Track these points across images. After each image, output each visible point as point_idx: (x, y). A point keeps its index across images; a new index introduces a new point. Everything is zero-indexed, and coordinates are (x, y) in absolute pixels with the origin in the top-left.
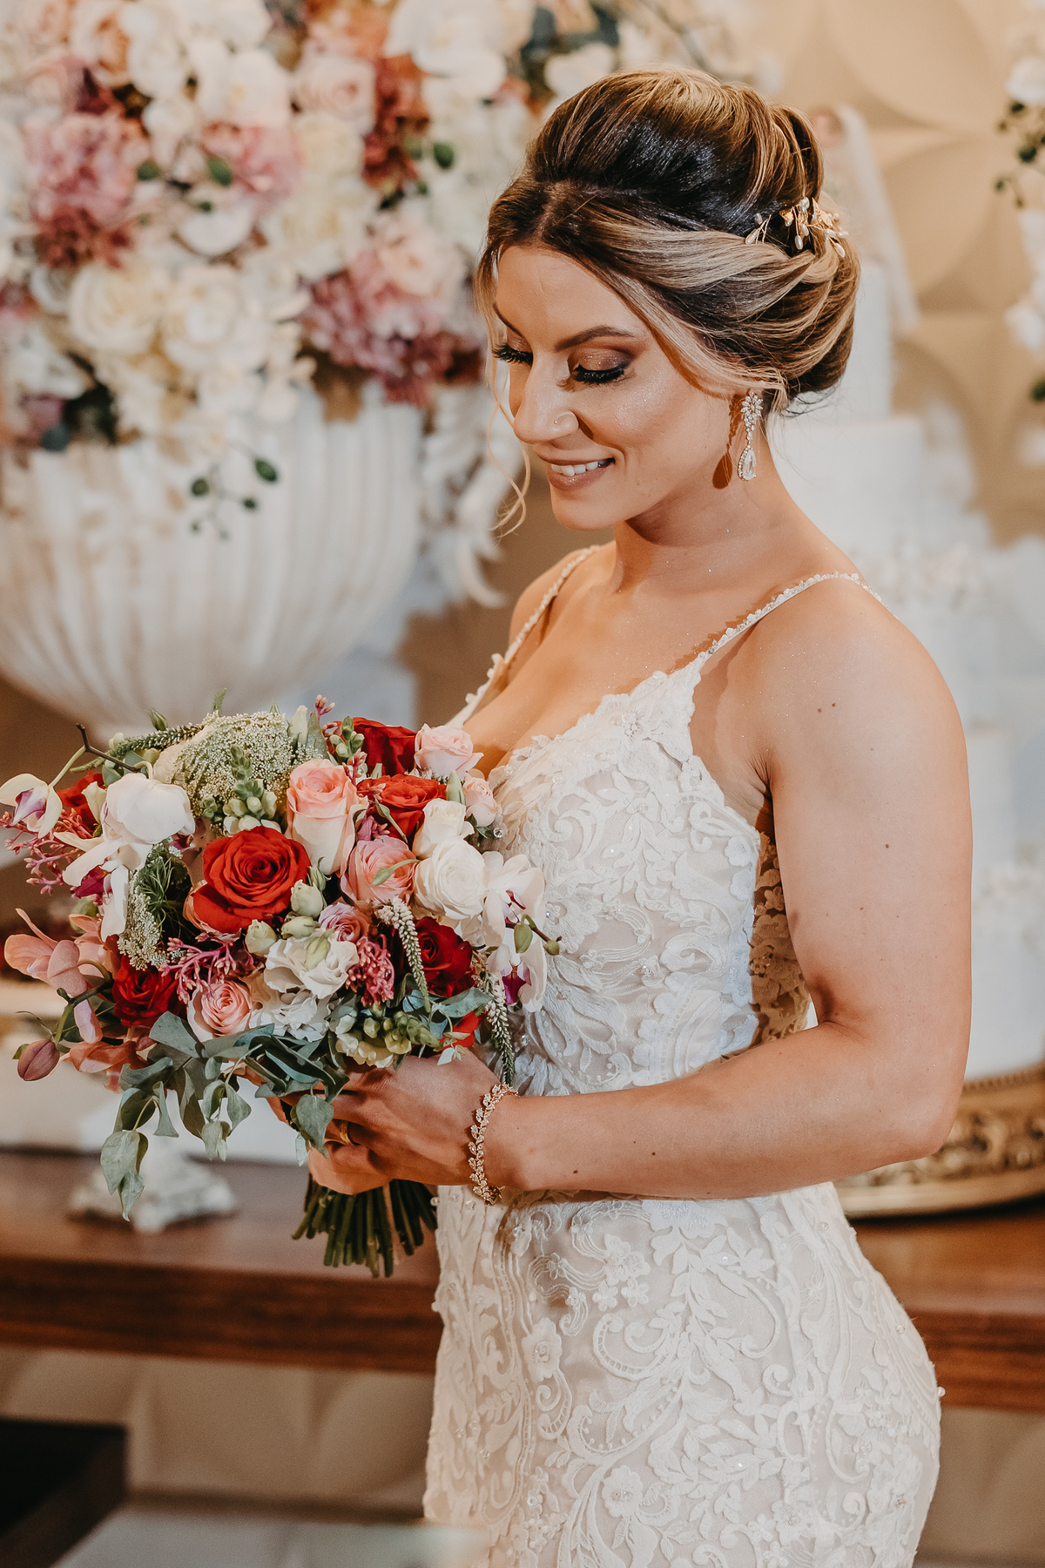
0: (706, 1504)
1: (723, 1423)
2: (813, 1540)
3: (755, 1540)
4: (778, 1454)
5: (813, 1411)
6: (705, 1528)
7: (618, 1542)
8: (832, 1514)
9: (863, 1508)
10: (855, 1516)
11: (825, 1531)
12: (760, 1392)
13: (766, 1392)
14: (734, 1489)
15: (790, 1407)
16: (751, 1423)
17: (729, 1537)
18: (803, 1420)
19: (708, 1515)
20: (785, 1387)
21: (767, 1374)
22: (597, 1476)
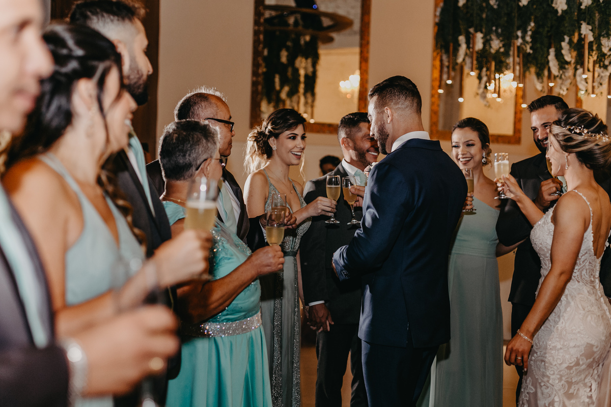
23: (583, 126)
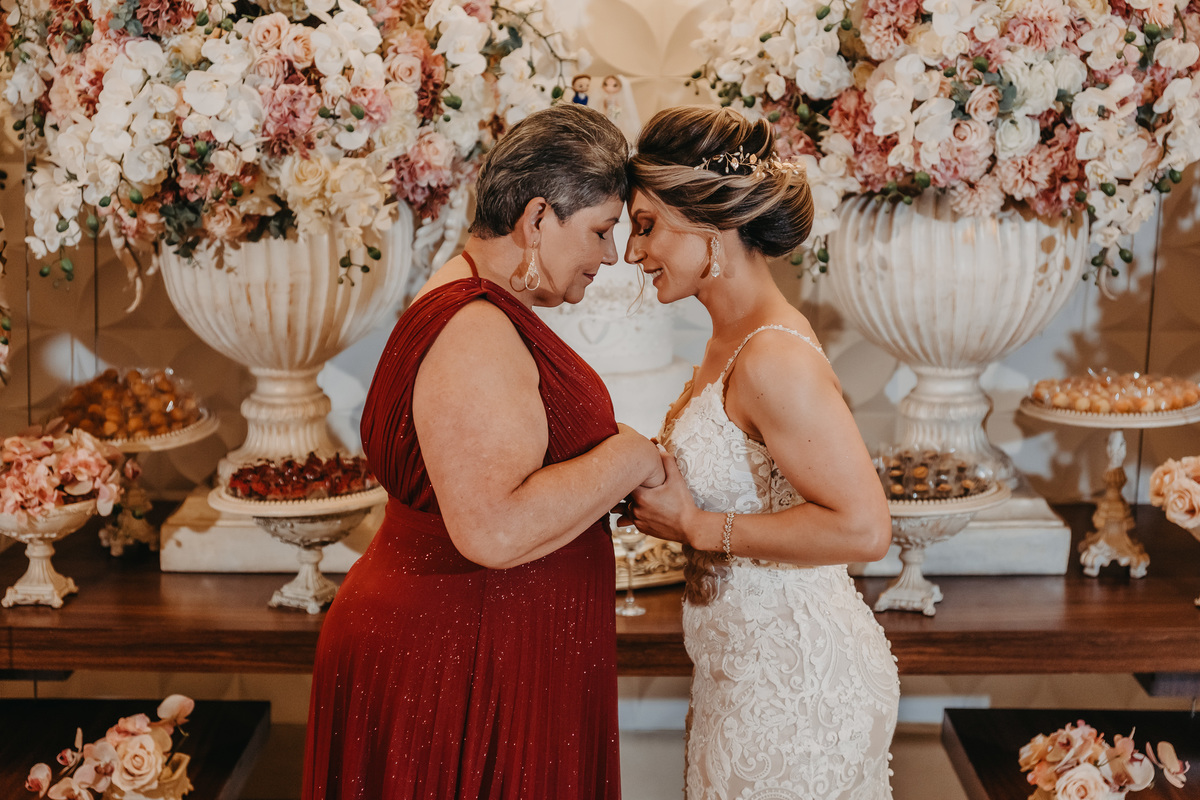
0: (763, 736)
1: (772, 701)
2: (810, 753)
3: (784, 753)
4: (795, 715)
5: (812, 697)
6: (762, 746)
7: (727, 749)
8: (820, 742)
9: (836, 739)
10: (832, 742)
11: (816, 749)
12: (788, 688)
13: (791, 688)
14: (775, 729)
15: (802, 695)
16: (783, 701)
17: (772, 750)
18: (807, 700)
19: (763, 741)
20: (800, 686)
21: (792, 680)
22: (721, 720)
23: (741, 149)
